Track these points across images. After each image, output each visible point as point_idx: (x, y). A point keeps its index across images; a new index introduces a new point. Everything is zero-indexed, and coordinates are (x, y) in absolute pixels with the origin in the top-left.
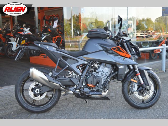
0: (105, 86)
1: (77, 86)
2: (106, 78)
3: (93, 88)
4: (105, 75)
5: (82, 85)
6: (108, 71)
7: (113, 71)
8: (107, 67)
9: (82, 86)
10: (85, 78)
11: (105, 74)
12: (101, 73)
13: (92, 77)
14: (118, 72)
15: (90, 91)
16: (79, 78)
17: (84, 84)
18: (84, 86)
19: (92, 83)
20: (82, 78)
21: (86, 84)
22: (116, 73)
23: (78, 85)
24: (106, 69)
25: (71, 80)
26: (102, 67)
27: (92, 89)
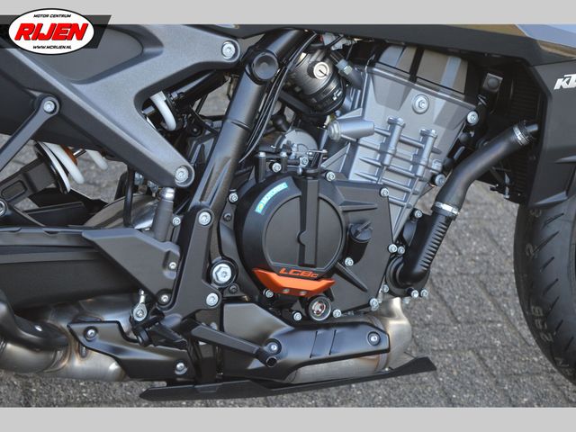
0: (419, 269)
1: (165, 298)
2: (419, 186)
3: (306, 300)
4: (415, 164)
5: (209, 278)
6: (439, 122)
7: (472, 117)
8: (434, 87)
9: (212, 299)
10: (229, 213)
11: (408, 153)
12: (382, 153)
13: (303, 200)
14: (534, 128)
15: (288, 328)
16: (177, 221)
17: (223, 273)
18: (222, 289)
19: (309, 259)
20: (204, 218)
21: (243, 276)
22: (519, 136)
23: (173, 291)
24: (418, 99)
25: (91, 245)
26: (381, 85)
27: (297, 305)
